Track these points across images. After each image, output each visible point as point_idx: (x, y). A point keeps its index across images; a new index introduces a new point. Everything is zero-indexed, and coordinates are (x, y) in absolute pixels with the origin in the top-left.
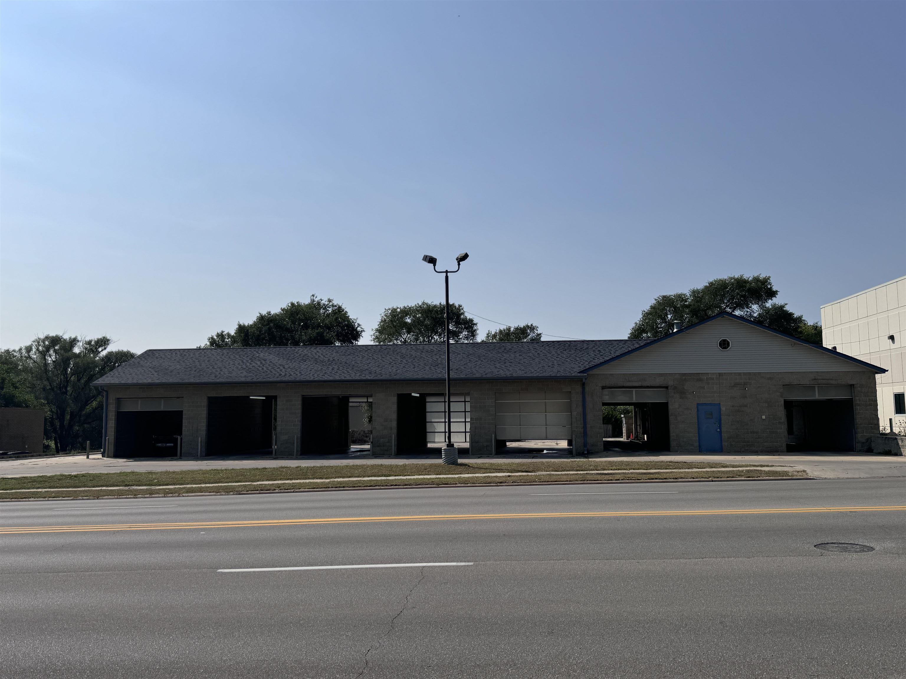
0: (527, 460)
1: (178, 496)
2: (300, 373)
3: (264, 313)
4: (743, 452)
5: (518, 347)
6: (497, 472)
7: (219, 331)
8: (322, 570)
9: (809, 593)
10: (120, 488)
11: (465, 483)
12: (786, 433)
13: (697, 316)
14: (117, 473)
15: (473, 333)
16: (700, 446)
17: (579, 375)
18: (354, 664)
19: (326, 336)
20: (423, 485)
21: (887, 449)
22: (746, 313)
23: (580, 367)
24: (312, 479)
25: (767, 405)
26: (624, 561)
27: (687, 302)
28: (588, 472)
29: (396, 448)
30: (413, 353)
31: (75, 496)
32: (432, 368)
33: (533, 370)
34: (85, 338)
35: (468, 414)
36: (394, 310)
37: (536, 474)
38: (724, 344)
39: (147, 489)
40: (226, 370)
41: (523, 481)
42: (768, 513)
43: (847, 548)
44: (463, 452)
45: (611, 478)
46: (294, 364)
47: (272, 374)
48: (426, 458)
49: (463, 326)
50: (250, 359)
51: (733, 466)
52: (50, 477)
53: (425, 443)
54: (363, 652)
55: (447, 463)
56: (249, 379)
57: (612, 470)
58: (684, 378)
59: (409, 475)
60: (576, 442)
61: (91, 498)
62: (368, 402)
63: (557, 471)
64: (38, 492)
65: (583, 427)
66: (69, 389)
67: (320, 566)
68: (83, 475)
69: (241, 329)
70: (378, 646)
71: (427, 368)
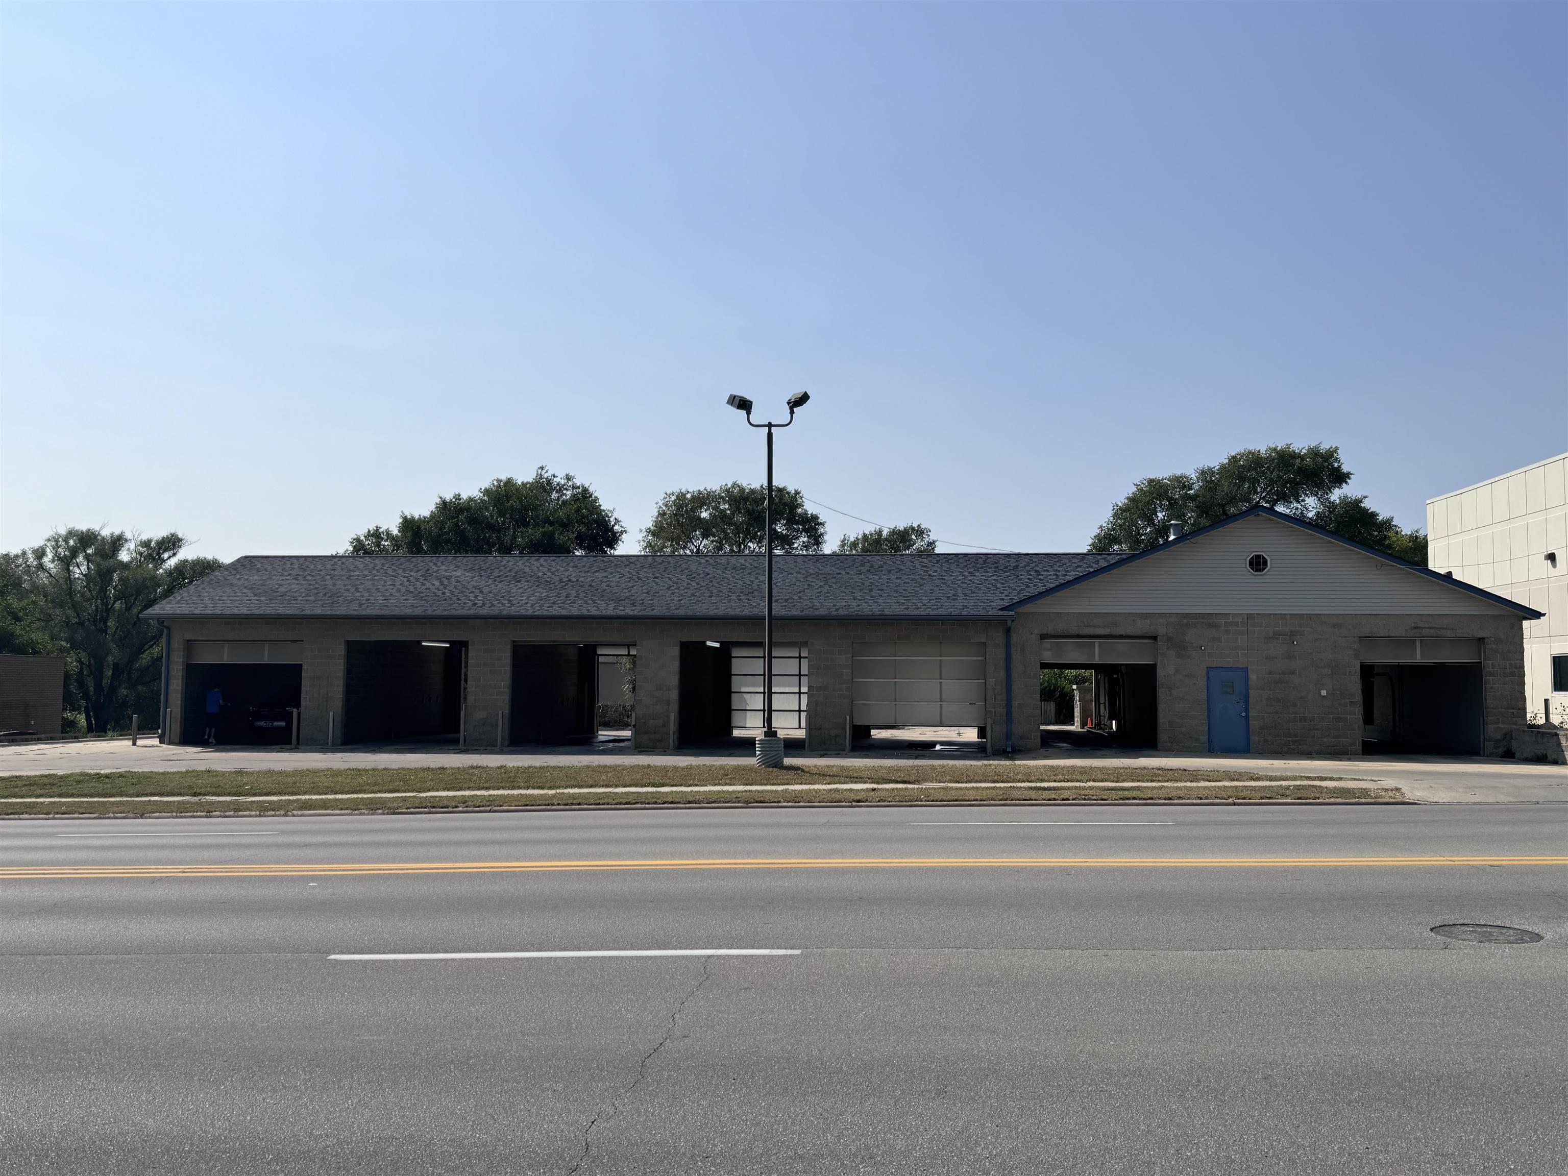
0: (905, 761)
1: (285, 815)
2: (510, 601)
3: (448, 496)
4: (1286, 753)
5: (894, 563)
6: (852, 782)
7: (372, 528)
8: (522, 959)
9: (1428, 1021)
10: (184, 798)
11: (796, 800)
12: (1361, 723)
13: (1207, 515)
14: (181, 773)
15: (817, 539)
16: (1209, 742)
17: (1000, 613)
18: (563, 1150)
19: (559, 539)
20: (720, 802)
21: (1539, 751)
22: (1294, 511)
23: (1002, 599)
24: (524, 788)
25: (1330, 672)
26: (1080, 952)
27: (1192, 489)
28: (1014, 784)
29: (676, 736)
30: (710, 570)
31: (102, 812)
32: (743, 597)
33: (920, 605)
34: (139, 535)
35: (804, 680)
36: (681, 496)
37: (921, 786)
38: (1258, 563)
39: (230, 802)
40: (379, 594)
41: (897, 798)
42: (1340, 866)
43: (1491, 934)
44: (794, 746)
45: (1053, 796)
46: (500, 586)
47: (460, 602)
48: (730, 755)
49: (801, 527)
50: (422, 576)
51: (1271, 779)
52: (61, 777)
53: (729, 728)
54: (581, 1125)
55: (763, 764)
56: (418, 611)
57: (1055, 781)
58: (1185, 621)
59: (696, 785)
60: (992, 731)
61: (130, 815)
62: (629, 655)
63: (959, 782)
64: (37, 803)
65: (1006, 705)
66: (110, 623)
67: (518, 951)
68: (121, 775)
69: (408, 525)
70: (611, 1113)
71: (734, 597)
